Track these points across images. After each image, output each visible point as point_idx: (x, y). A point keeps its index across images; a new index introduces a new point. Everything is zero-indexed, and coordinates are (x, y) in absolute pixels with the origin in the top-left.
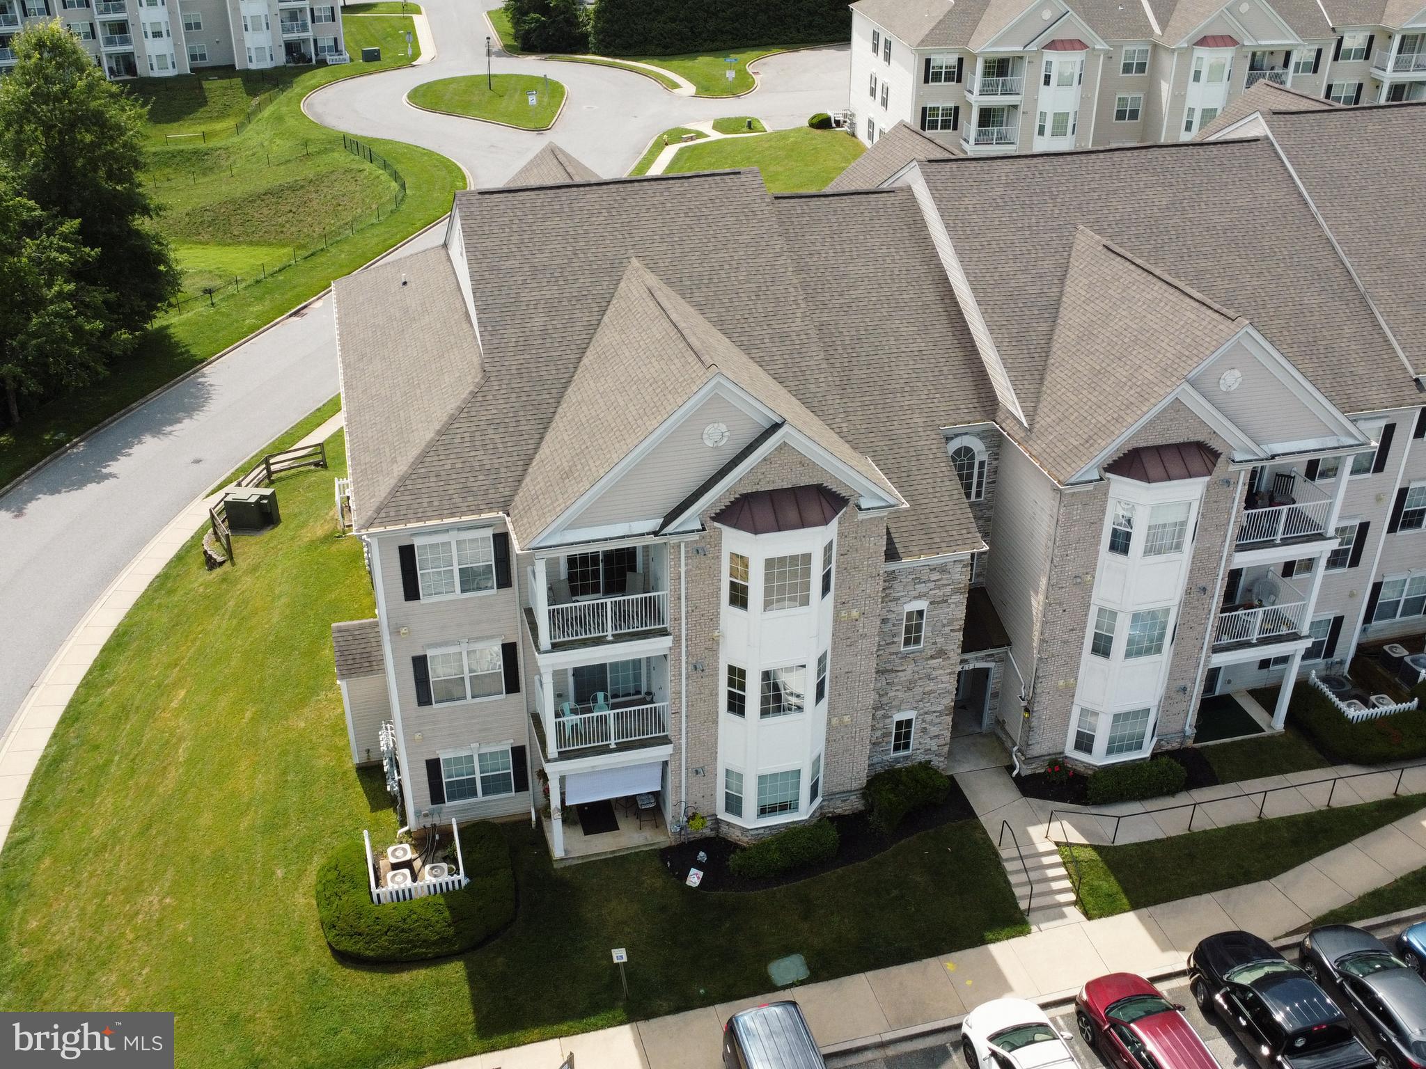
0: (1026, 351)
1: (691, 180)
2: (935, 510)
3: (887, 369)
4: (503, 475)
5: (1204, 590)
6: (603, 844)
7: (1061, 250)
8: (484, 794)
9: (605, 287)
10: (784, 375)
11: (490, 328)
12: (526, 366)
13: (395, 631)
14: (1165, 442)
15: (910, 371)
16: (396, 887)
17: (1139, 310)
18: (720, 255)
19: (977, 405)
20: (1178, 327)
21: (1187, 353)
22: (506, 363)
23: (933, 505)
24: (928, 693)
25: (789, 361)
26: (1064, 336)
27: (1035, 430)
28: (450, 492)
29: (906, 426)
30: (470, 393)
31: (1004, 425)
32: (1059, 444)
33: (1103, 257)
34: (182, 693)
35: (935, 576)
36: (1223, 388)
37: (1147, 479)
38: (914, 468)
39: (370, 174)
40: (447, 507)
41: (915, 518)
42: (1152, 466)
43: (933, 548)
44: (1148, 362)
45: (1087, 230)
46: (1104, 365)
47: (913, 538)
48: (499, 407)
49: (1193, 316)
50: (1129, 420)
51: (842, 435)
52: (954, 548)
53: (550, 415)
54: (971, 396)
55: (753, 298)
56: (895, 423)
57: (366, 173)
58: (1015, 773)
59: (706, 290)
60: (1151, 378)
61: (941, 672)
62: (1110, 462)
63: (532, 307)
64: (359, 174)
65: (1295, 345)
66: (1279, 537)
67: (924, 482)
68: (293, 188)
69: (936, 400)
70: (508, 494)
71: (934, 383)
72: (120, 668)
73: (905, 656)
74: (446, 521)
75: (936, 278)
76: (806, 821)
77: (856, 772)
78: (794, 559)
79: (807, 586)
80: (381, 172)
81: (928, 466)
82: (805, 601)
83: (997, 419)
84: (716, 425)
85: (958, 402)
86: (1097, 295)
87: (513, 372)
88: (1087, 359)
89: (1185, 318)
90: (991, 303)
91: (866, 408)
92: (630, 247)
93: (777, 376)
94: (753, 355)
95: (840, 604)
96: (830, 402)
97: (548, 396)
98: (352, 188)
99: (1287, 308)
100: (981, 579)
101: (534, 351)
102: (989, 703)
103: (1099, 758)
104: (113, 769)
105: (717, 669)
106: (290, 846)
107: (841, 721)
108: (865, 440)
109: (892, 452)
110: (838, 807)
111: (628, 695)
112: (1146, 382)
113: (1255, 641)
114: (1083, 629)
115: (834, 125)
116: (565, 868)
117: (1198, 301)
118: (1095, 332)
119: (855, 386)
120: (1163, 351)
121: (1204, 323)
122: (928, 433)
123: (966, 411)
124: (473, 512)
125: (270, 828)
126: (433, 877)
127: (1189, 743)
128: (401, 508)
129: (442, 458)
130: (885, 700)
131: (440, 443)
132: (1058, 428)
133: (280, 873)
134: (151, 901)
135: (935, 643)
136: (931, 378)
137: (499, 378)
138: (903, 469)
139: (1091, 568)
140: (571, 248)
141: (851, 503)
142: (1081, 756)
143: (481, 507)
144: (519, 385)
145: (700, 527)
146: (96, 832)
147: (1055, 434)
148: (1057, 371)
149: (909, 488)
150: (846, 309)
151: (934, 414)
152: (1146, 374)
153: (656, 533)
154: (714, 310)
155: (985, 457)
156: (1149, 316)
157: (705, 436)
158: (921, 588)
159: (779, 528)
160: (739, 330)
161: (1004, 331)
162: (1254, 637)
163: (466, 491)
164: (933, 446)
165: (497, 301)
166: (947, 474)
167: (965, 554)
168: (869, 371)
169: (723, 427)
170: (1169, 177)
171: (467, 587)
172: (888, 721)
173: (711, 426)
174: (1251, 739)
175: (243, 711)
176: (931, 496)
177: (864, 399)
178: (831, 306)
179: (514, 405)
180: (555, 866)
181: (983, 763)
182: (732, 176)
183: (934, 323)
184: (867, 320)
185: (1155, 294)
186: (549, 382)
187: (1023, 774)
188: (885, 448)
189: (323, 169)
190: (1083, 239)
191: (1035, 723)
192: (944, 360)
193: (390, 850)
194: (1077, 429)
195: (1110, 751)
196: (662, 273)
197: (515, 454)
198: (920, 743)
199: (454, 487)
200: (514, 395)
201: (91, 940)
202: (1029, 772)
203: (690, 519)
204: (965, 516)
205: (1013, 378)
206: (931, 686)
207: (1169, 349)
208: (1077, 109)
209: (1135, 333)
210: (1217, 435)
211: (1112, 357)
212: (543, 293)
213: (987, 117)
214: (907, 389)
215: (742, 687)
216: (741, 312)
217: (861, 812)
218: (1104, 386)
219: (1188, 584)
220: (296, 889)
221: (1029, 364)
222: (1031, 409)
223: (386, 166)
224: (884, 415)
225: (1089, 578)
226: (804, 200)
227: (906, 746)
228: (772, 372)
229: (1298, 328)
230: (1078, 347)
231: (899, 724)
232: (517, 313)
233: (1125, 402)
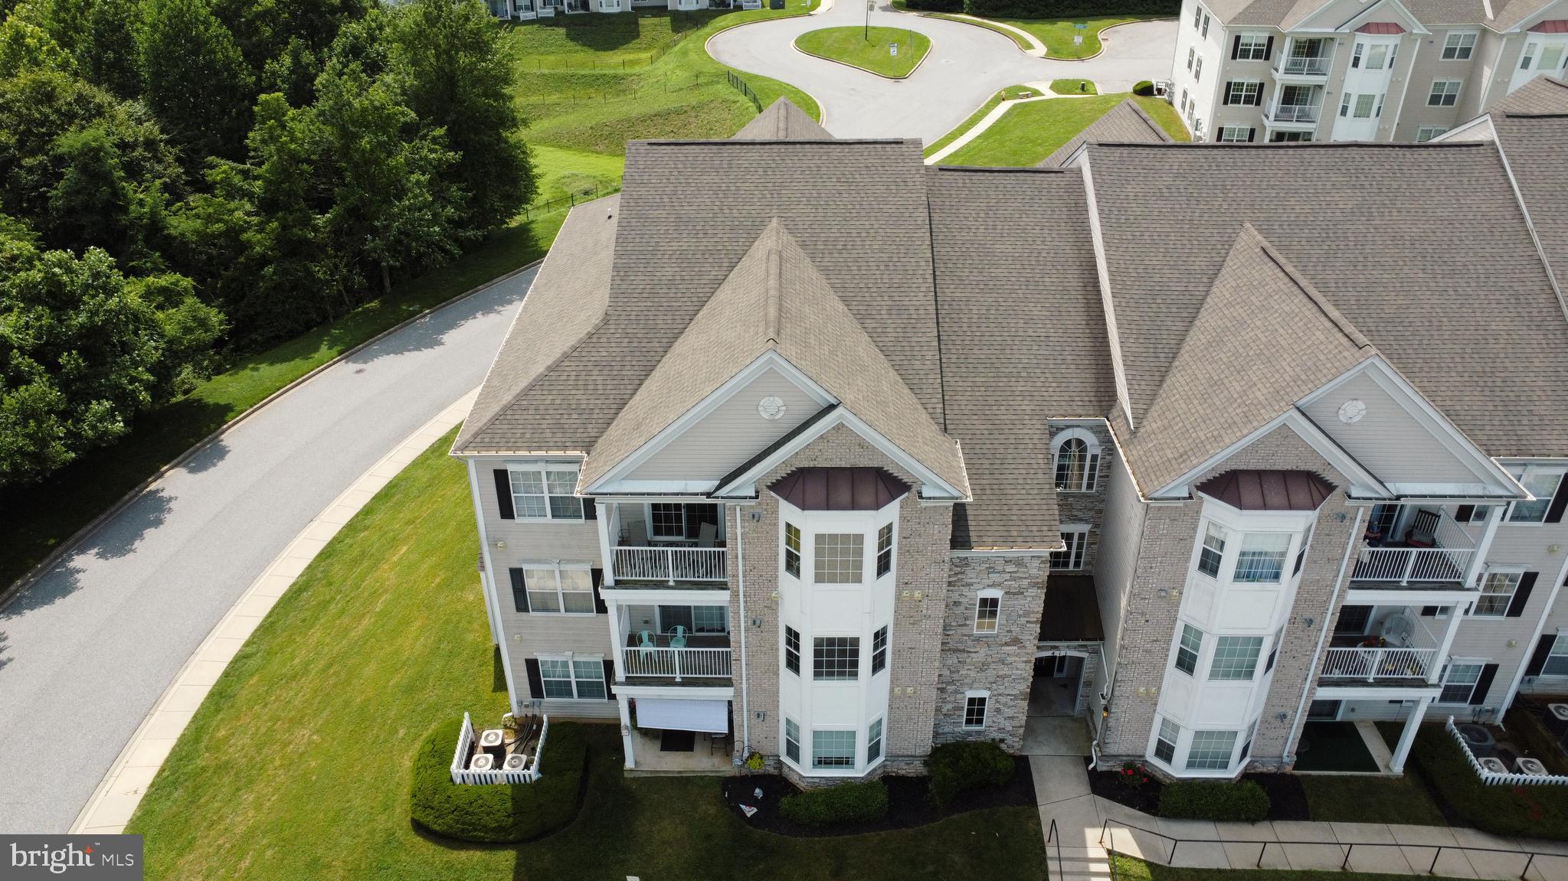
0: (1151, 350)
1: (852, 146)
2: (1020, 502)
3: (1008, 352)
4: (595, 416)
5: (1310, 622)
6: (675, 763)
7: (1219, 247)
8: (580, 696)
9: (740, 244)
10: (892, 349)
11: (622, 274)
12: (646, 313)
13: (493, 544)
14: (1268, 468)
15: (1032, 357)
16: (478, 771)
17: (1273, 322)
18: (861, 222)
19: (1092, 399)
20: (1304, 347)
21: (1304, 377)
22: (628, 309)
23: (1019, 497)
24: (1003, 677)
25: (901, 335)
26: (1197, 338)
27: (1139, 435)
28: (543, 426)
29: (1012, 412)
30: (587, 334)
31: (1114, 423)
32: (1155, 453)
33: (1258, 260)
34: (405, 549)
35: (1011, 568)
36: (1342, 418)
37: (1240, 505)
38: (1010, 456)
39: (742, 105)
40: (537, 440)
41: (997, 508)
42: (1249, 492)
43: (1007, 540)
44: (1264, 380)
45: (1252, 229)
46: (1222, 376)
47: (988, 528)
48: (611, 350)
49: (1322, 337)
50: (1227, 441)
51: (934, 416)
52: (1030, 544)
53: (654, 363)
54: (1089, 389)
55: (882, 268)
56: (1003, 408)
57: (739, 104)
58: (1092, 766)
59: (837, 255)
60: (1262, 398)
61: (1017, 659)
62: (1204, 480)
63: (667, 256)
64: (732, 105)
65: (1466, 374)
66: (1405, 580)
67: (1016, 471)
68: (680, 112)
69: (1051, 389)
70: (593, 434)
71: (1054, 371)
72: (378, 518)
73: (978, 639)
74: (534, 453)
75: (1084, 264)
76: (862, 778)
77: (921, 740)
78: (845, 538)
79: (859, 565)
80: (751, 104)
81: (1026, 456)
82: (858, 579)
83: (1111, 417)
84: (771, 399)
85: (1074, 394)
86: (1239, 300)
87: (632, 317)
88: (1209, 367)
89: (1313, 338)
90: (1128, 296)
91: (976, 389)
92: (775, 207)
93: (884, 348)
94: (866, 325)
95: (902, 584)
96: (931, 381)
97: (658, 345)
98: (725, 115)
99: (1468, 333)
100: (1089, 568)
101: (657, 300)
102: (1081, 690)
103: (1178, 769)
104: (332, 606)
105: (776, 627)
106: (419, 709)
107: (904, 692)
108: (967, 422)
109: (991, 437)
110: (901, 769)
111: (712, 630)
112: (1255, 402)
113: (1371, 680)
114: (1169, 642)
115: (1155, 92)
116: (635, 779)
117: (1332, 321)
118: (1225, 339)
119: (970, 365)
120: (1282, 371)
121: (1331, 347)
122: (1034, 422)
123: (1080, 403)
124: (558, 448)
125: (410, 689)
126: (514, 768)
127: (1289, 769)
128: (496, 436)
129: (545, 392)
130: (956, 676)
131: (547, 378)
132: (1160, 436)
133: (402, 732)
134: (304, 735)
135: (1009, 631)
136: (1052, 366)
137: (617, 322)
138: (998, 456)
139: (1179, 584)
140: (718, 204)
141: (914, 490)
142: (1159, 763)
143: (567, 444)
144: (635, 331)
145: (754, 495)
146: (297, 661)
147: (1155, 442)
148: (1178, 375)
149: (999, 477)
150: (982, 287)
151: (1045, 403)
152: (1258, 394)
153: (709, 495)
154: (840, 277)
155: (1098, 451)
156: (1281, 331)
157: (760, 408)
158: (995, 577)
159: (828, 507)
160: (859, 299)
161: (1134, 327)
162: (1371, 678)
163: (559, 426)
164: (1036, 437)
165: (636, 248)
166: (1042, 466)
167: (1045, 551)
168: (989, 352)
169: (779, 402)
170: (1363, 179)
171: (557, 514)
172: (959, 696)
173: (767, 398)
174: (1362, 777)
175: (435, 576)
176: (1020, 487)
177: (977, 379)
178: (967, 282)
179: (624, 349)
180: (626, 775)
181: (1063, 750)
182: (894, 146)
183: (1071, 309)
184: (1001, 300)
185: (1294, 307)
186: (663, 331)
187: (1099, 769)
188: (985, 432)
189: (705, 98)
190: (1245, 237)
191: (1112, 723)
192: (1070, 348)
193: (485, 734)
194: (1176, 441)
195: (1191, 765)
196: (799, 235)
197: (612, 397)
198: (994, 722)
199: (547, 422)
200: (627, 340)
201: (253, 758)
202: (1104, 769)
203: (744, 485)
204: (1050, 512)
205: (1130, 377)
206: (1005, 671)
207: (1288, 369)
208: (1385, 92)
209: (1262, 347)
210: (1332, 467)
211: (1232, 369)
212: (680, 244)
213: (1291, 95)
214: (1024, 374)
215: (797, 647)
216: (865, 281)
217: (925, 777)
218: (1216, 399)
219: (1292, 613)
220: (407, 751)
221: (1152, 364)
222: (1142, 411)
223: (755, 100)
224: (993, 398)
225: (1175, 592)
226: (967, 173)
227: (980, 722)
228: (881, 344)
229: (1475, 356)
230: (1205, 352)
231: (972, 701)
232: (652, 261)
233: (1229, 421)
